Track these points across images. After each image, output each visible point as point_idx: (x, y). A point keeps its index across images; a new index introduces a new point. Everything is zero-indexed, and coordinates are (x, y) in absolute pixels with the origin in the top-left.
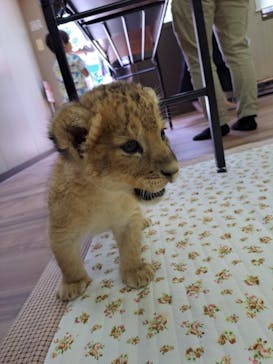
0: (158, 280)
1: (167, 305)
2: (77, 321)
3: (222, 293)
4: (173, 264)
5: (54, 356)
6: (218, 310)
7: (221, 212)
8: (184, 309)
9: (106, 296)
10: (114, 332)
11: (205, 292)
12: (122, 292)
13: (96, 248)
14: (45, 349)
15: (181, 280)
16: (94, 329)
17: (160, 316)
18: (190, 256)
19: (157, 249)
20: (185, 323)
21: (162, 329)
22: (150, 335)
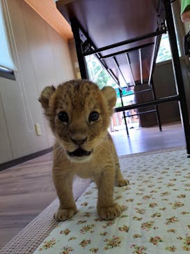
0: (123, 217)
1: (124, 232)
2: (61, 233)
3: (168, 231)
4: (137, 209)
5: (41, 249)
6: (161, 241)
7: (182, 181)
8: (136, 236)
9: (85, 222)
10: (83, 243)
11: (155, 228)
12: (96, 220)
13: (87, 194)
14: (37, 245)
15: (139, 219)
16: (71, 239)
17: (117, 238)
18: (151, 206)
19: (128, 199)
20: (134, 245)
21: (116, 246)
22: (106, 249)
